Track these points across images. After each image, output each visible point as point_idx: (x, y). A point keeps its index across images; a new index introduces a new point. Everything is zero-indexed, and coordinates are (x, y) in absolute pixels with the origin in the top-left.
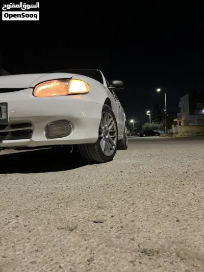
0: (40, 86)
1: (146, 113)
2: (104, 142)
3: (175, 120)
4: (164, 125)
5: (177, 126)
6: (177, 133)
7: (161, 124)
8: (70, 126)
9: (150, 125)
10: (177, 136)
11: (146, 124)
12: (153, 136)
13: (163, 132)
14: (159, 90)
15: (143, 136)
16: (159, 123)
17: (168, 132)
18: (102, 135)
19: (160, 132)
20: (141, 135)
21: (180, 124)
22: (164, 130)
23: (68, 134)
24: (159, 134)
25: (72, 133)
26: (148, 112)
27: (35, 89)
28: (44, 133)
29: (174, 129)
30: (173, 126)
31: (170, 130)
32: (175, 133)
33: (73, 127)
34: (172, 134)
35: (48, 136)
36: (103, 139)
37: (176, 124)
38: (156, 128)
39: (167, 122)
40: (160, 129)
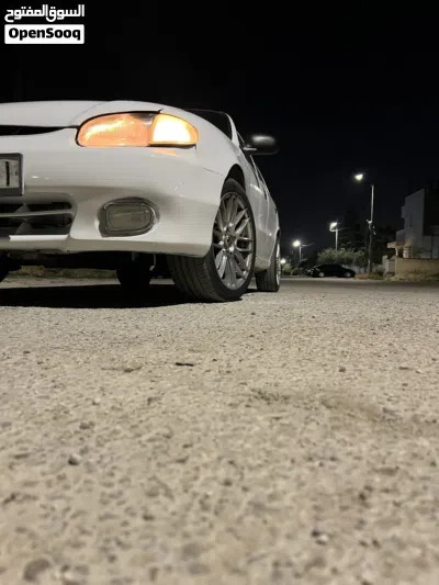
0: (92, 125)
1: (329, 226)
2: (225, 258)
3: (390, 246)
4: (367, 255)
5: (394, 257)
6: (393, 274)
7: (359, 253)
8: (150, 211)
9: (335, 253)
10: (393, 279)
11: (328, 251)
12: (339, 277)
13: (362, 270)
14: (359, 177)
15: (319, 277)
16: (356, 251)
17: (374, 270)
18: (221, 243)
19: (355, 269)
20: (316, 275)
21: (401, 255)
22: (366, 266)
23: (146, 229)
24: (353, 274)
25: (155, 228)
26: (334, 225)
27: (82, 129)
28: (97, 223)
29: (386, 265)
30: (385, 257)
31: (380, 266)
32: (389, 273)
33: (158, 216)
34: (381, 273)
35: (104, 231)
36: (221, 253)
37: (391, 253)
38: (349, 262)
39: (373, 249)
40: (358, 264)
